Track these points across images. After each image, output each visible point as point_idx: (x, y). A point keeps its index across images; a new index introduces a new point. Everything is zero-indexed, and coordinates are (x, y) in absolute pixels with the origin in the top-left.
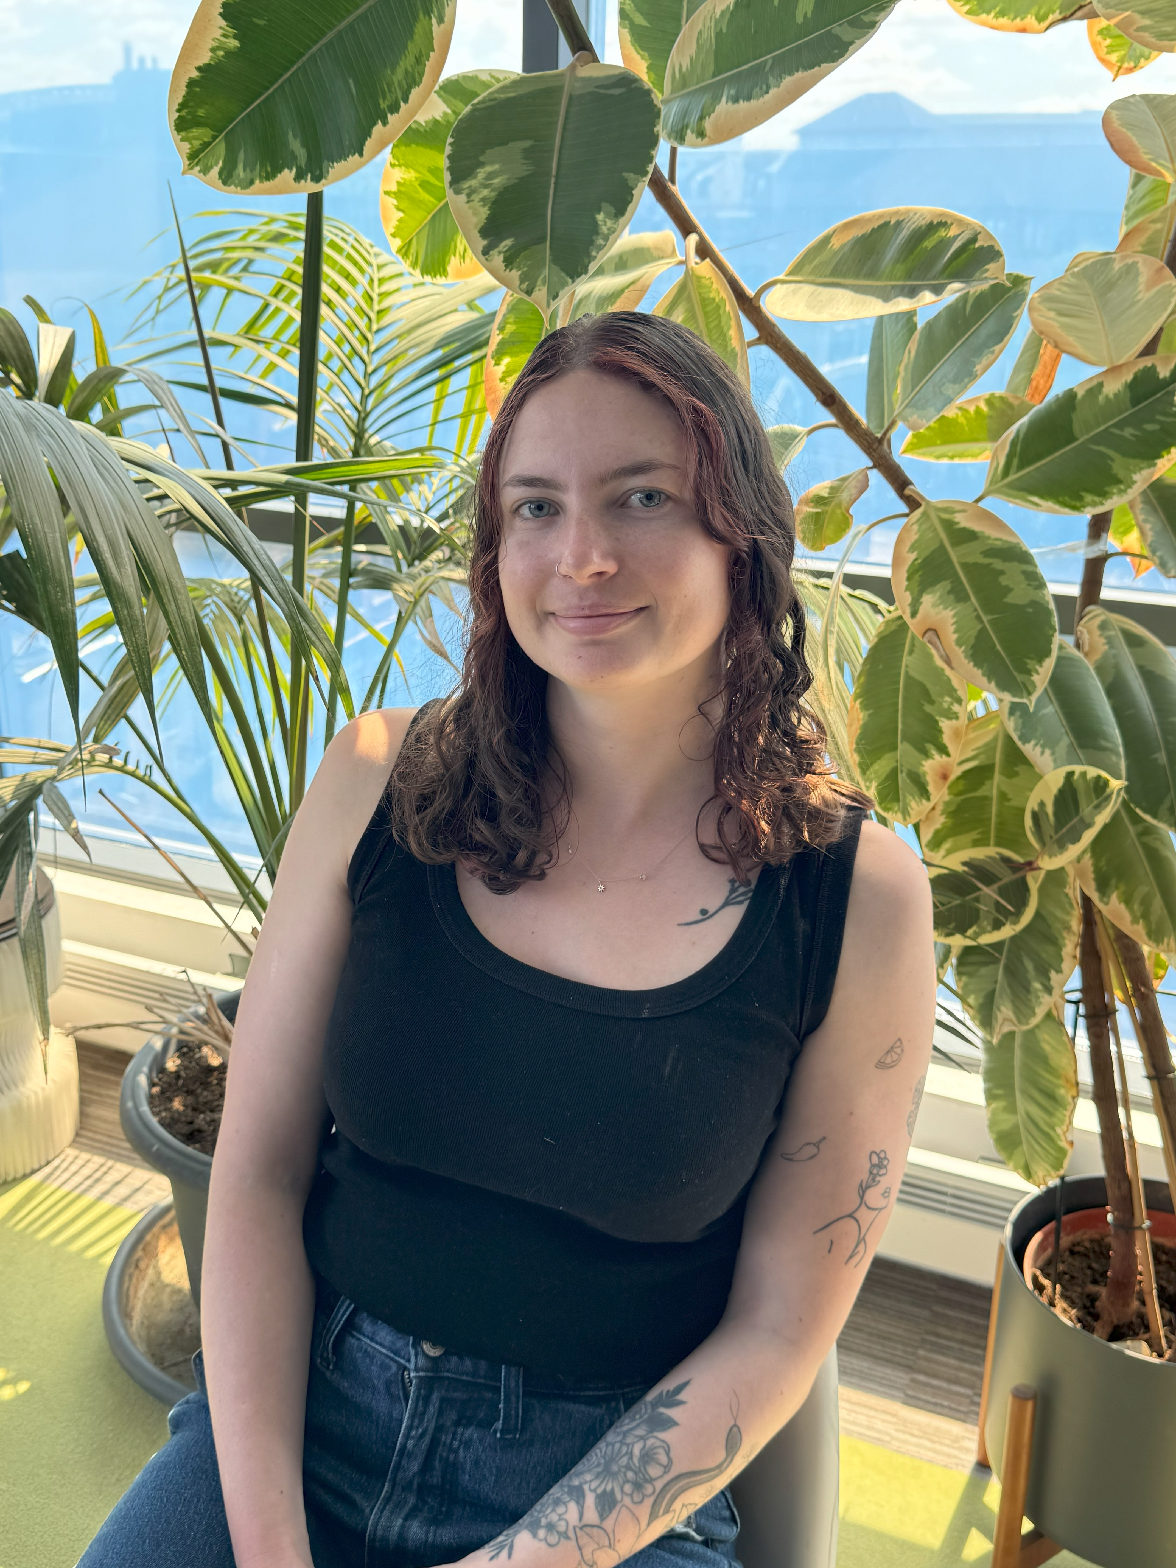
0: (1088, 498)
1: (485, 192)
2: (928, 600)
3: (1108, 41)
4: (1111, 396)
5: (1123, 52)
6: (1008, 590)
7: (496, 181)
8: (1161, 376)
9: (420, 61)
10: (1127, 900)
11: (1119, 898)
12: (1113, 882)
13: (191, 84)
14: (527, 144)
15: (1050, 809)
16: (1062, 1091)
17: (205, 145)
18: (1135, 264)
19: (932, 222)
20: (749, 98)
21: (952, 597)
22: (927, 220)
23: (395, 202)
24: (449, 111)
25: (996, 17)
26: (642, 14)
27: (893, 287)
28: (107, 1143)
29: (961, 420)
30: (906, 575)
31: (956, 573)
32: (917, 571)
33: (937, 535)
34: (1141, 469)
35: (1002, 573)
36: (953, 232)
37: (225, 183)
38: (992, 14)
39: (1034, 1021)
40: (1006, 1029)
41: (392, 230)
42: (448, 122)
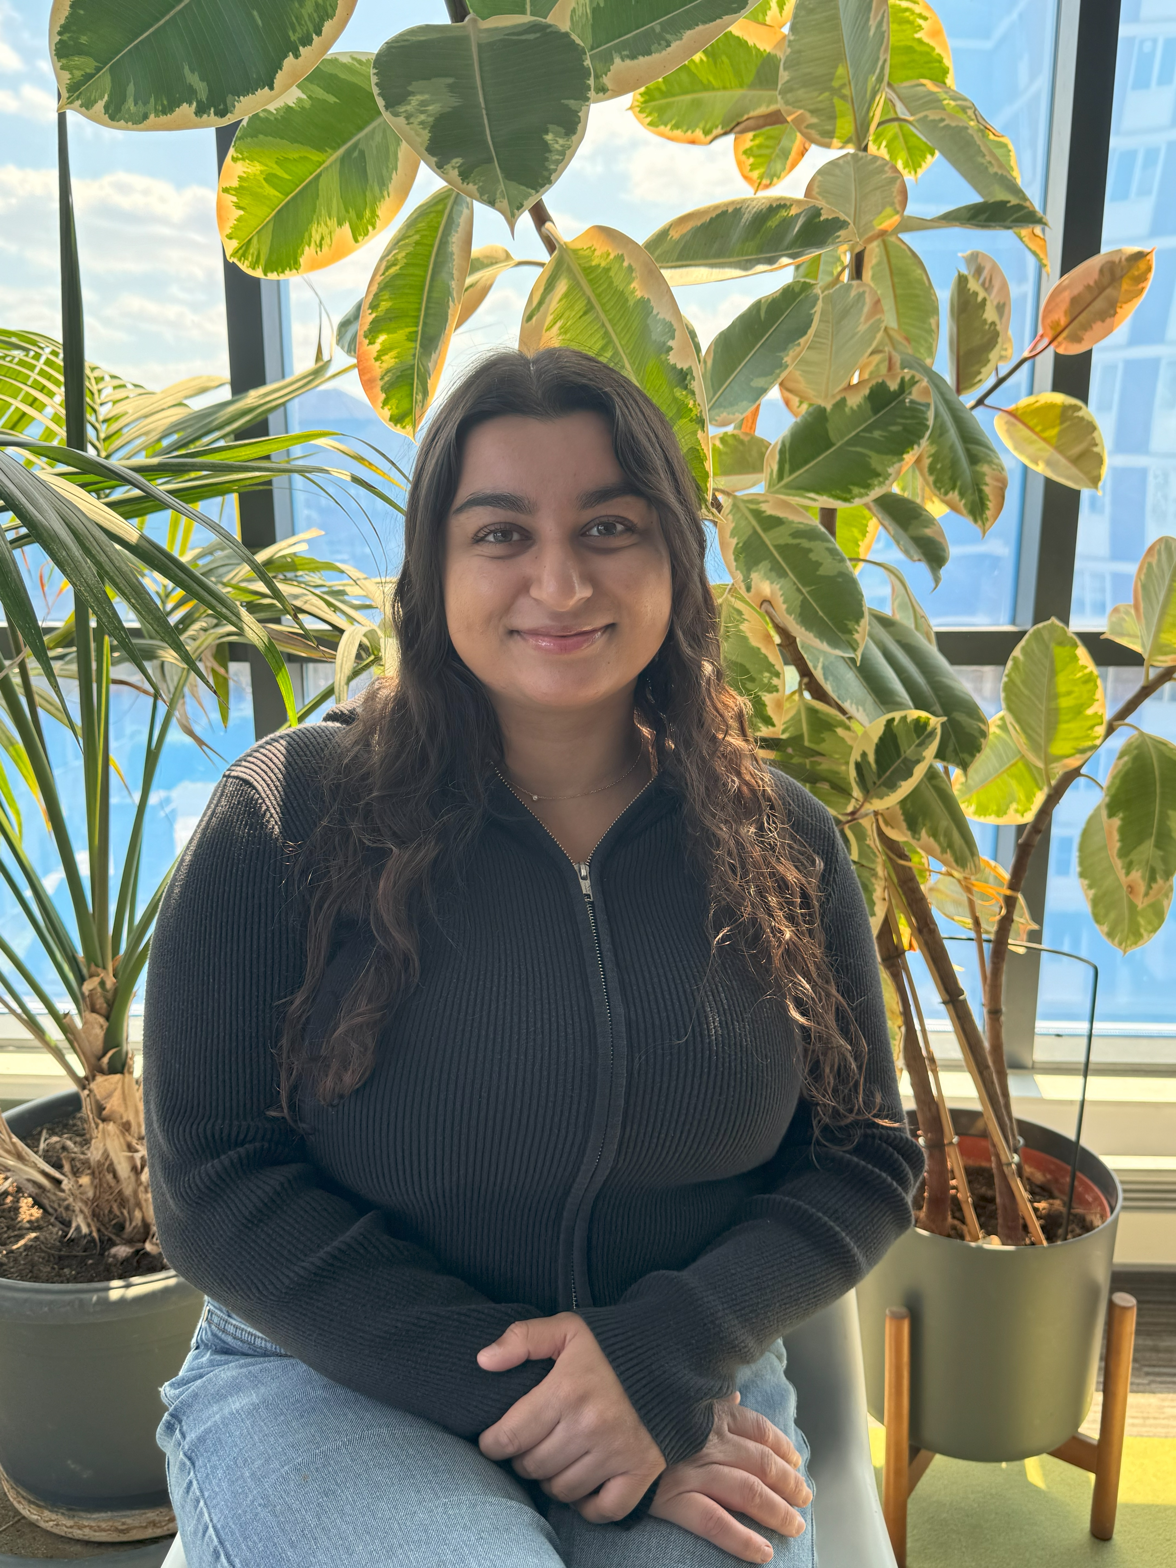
0: (856, 490)
1: (422, 117)
2: (755, 576)
4: (855, 407)
5: (762, 170)
6: (818, 564)
7: (430, 108)
8: (892, 389)
10: (934, 834)
11: (927, 833)
15: (871, 758)
17: (89, 76)
20: (648, 53)
21: (773, 574)
22: (767, 205)
23: (235, 199)
24: (304, 97)
25: (672, 129)
30: (732, 557)
31: (772, 554)
32: (740, 553)
33: (750, 523)
34: (894, 463)
36: (793, 212)
37: (112, 118)
38: (669, 127)
41: (229, 231)
42: (303, 108)
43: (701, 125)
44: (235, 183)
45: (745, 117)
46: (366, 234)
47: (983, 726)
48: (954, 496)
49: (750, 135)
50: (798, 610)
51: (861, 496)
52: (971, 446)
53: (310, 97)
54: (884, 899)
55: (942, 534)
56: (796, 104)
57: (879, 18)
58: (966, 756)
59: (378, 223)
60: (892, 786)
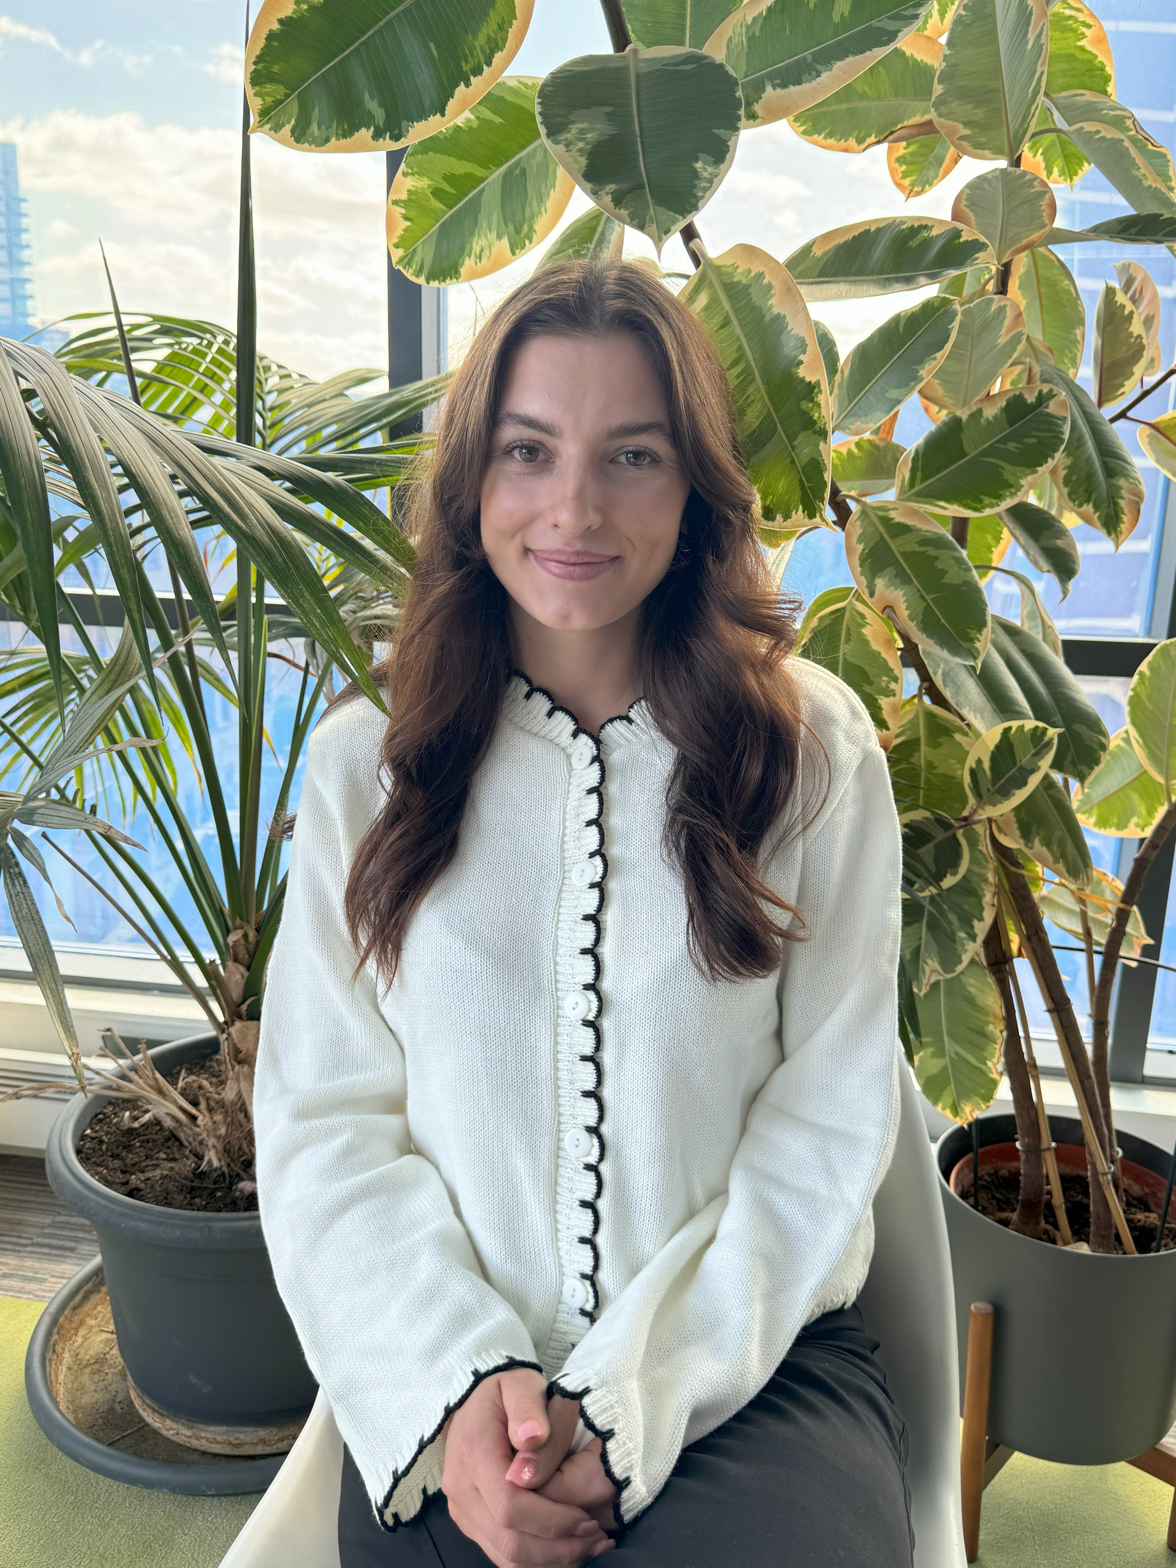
0: (987, 500)
1: (581, 145)
2: (880, 582)
4: (991, 418)
5: (914, 177)
6: (944, 572)
7: (589, 136)
8: (1029, 401)
9: (503, 28)
10: (1047, 843)
11: (1040, 842)
12: (1034, 829)
13: (271, 36)
14: (609, 109)
15: (987, 765)
16: (991, 1027)
17: (278, 103)
18: (1005, 306)
21: (898, 580)
22: (908, 225)
23: (403, 211)
24: (472, 117)
27: (886, 279)
30: (858, 563)
31: (897, 560)
32: (867, 559)
33: (877, 529)
34: (1027, 475)
35: (937, 558)
36: (934, 232)
37: (297, 141)
38: (823, 135)
39: (960, 968)
40: (933, 979)
41: (396, 240)
42: (471, 128)
43: (855, 134)
44: (404, 196)
45: (899, 126)
46: (523, 248)
47: (1103, 740)
48: (1089, 508)
49: (904, 144)
50: (921, 617)
51: (992, 506)
52: (1107, 459)
53: (478, 118)
54: (993, 905)
55: (1073, 546)
56: (949, 116)
57: (1038, 31)
58: (1084, 768)
59: (535, 237)
60: (1005, 793)
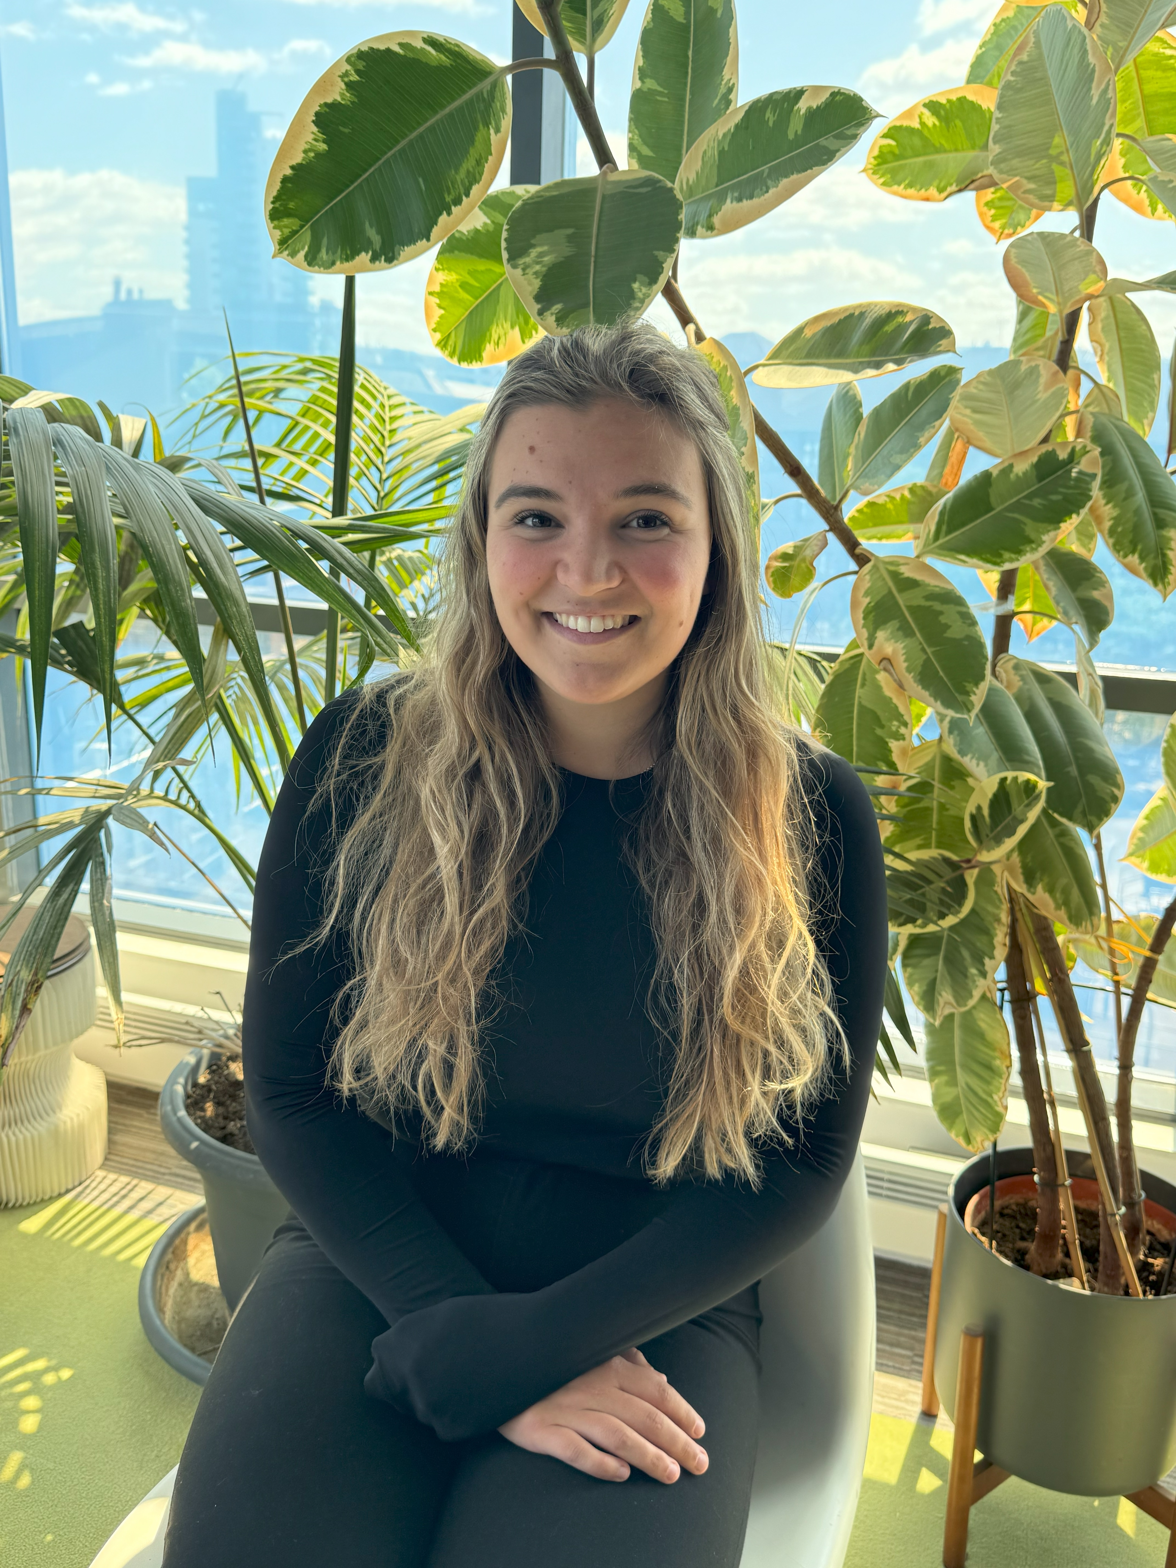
0: (1007, 555)
1: (537, 268)
2: (881, 635)
3: (993, 212)
4: (1020, 474)
5: (1004, 221)
6: (947, 627)
8: (1061, 458)
9: (480, 163)
10: (1051, 890)
11: (1044, 888)
12: (1038, 875)
13: (285, 180)
14: (570, 231)
15: (986, 812)
16: (998, 1062)
17: (294, 233)
18: (1037, 366)
19: (890, 312)
20: (751, 197)
21: (900, 633)
22: (887, 310)
23: (438, 301)
24: (488, 221)
25: (905, 188)
26: (648, 146)
27: (861, 363)
28: (133, 1166)
29: (890, 506)
30: (862, 615)
31: (903, 614)
32: (871, 612)
33: (886, 583)
34: (1049, 531)
35: (941, 613)
36: (909, 318)
37: (310, 264)
38: (902, 186)
39: (971, 1003)
40: (947, 1011)
41: (434, 326)
42: (488, 231)
43: (936, 183)
44: (437, 289)
45: (980, 175)
47: (1116, 791)
48: (1134, 559)
49: (988, 191)
50: (919, 669)
51: (1012, 561)
52: (1160, 511)
53: (493, 222)
54: (1005, 945)
55: (1110, 597)
56: (1011, 172)
57: (1103, 86)
58: (1093, 819)
60: (998, 841)
